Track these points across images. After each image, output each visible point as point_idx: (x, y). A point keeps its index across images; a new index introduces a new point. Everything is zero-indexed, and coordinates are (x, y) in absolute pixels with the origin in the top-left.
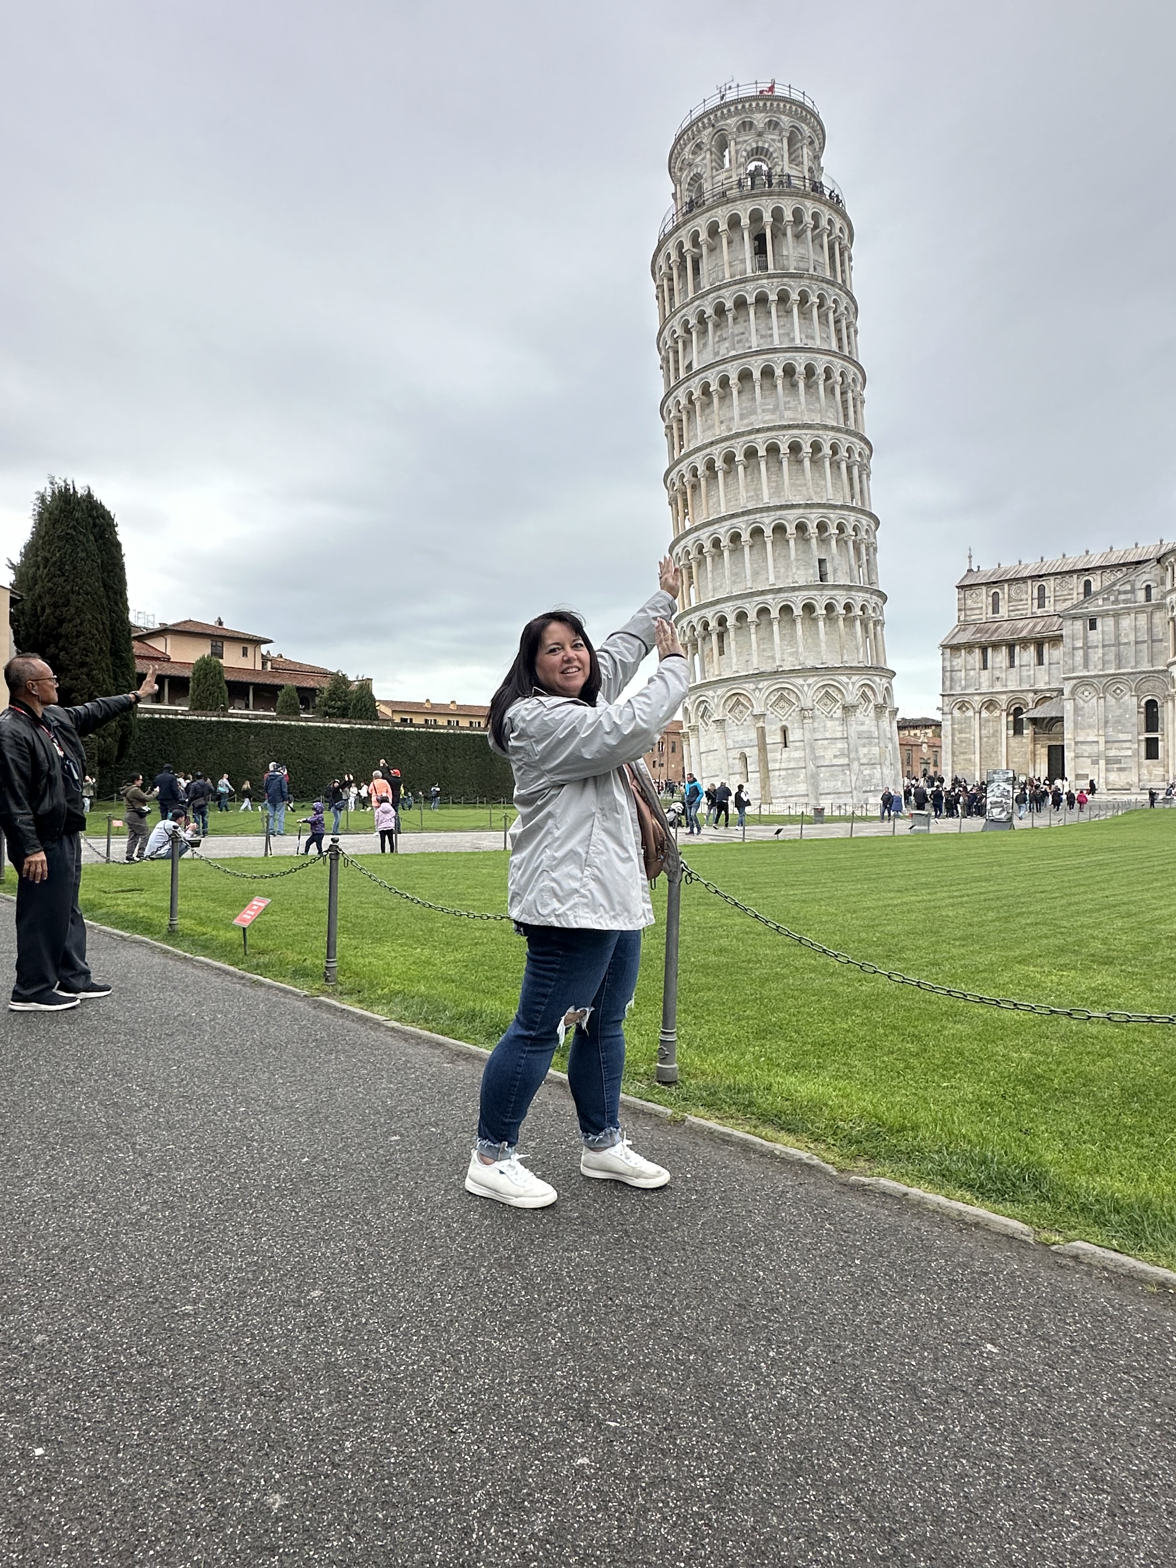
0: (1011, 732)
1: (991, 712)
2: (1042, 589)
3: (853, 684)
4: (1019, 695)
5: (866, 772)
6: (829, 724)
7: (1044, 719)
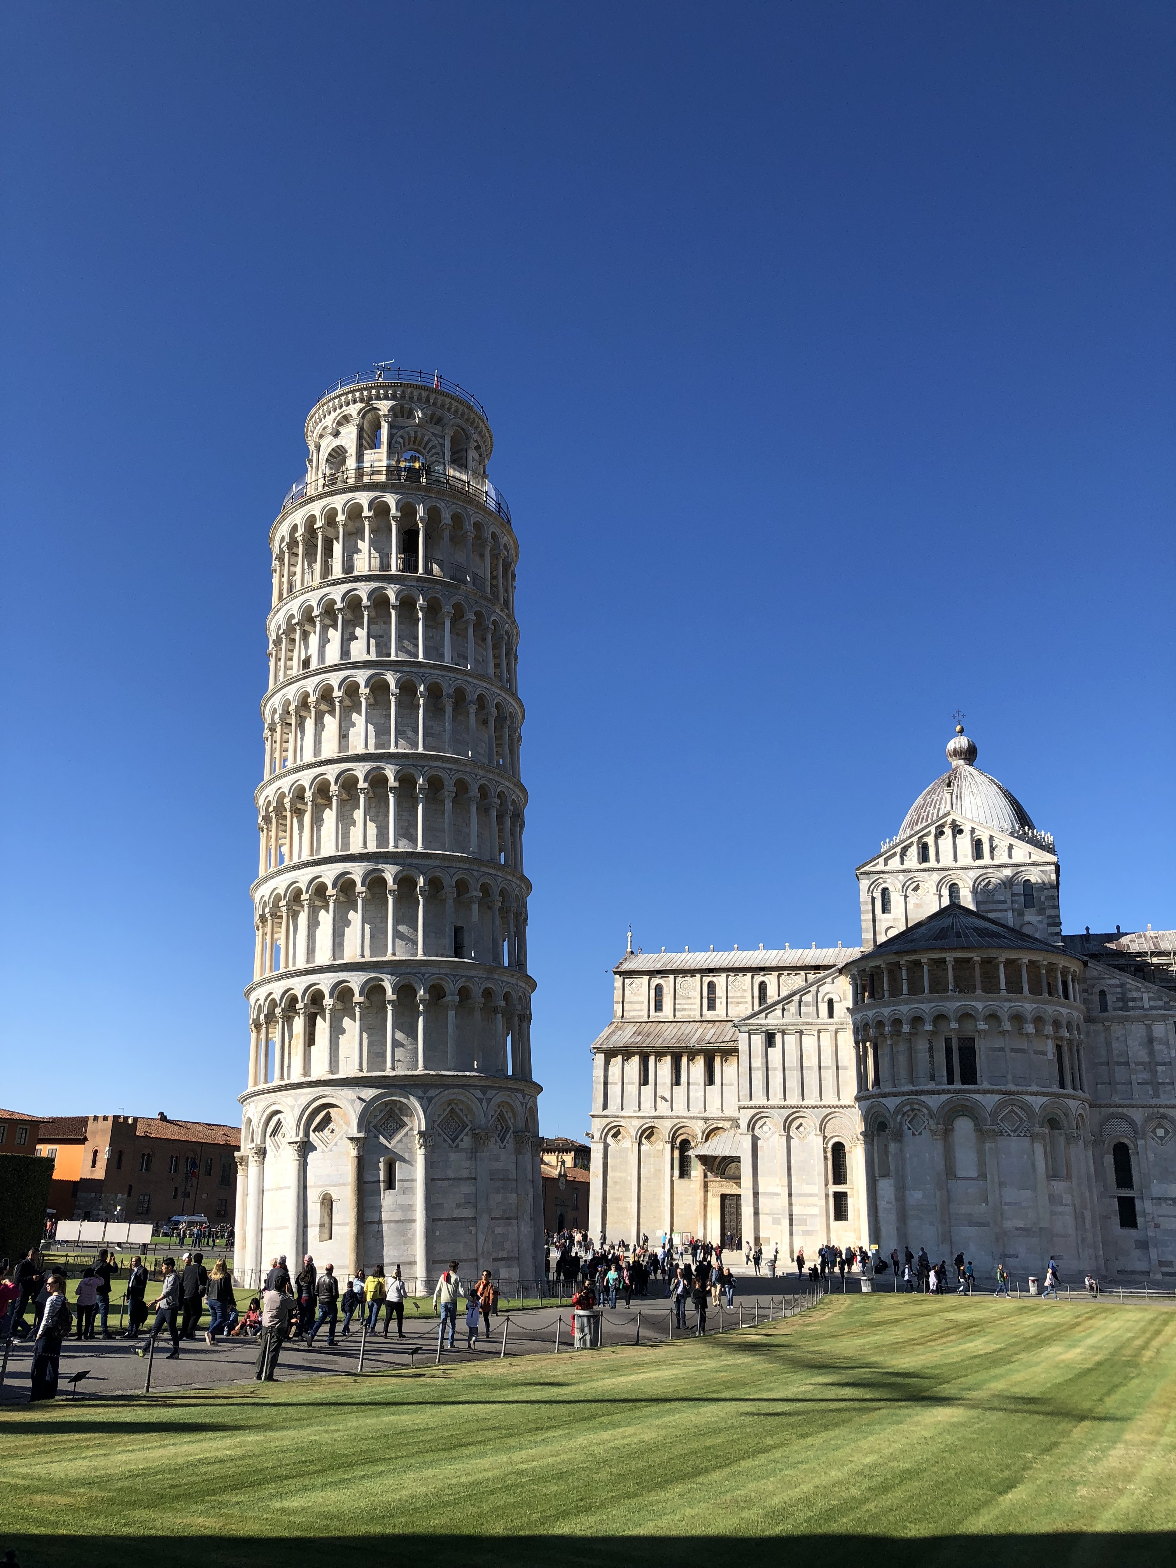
0: (677, 1172)
1: (651, 1144)
2: (711, 986)
3: (489, 1101)
4: (687, 1122)
5: (498, 1231)
6: (453, 1156)
7: (716, 1157)
